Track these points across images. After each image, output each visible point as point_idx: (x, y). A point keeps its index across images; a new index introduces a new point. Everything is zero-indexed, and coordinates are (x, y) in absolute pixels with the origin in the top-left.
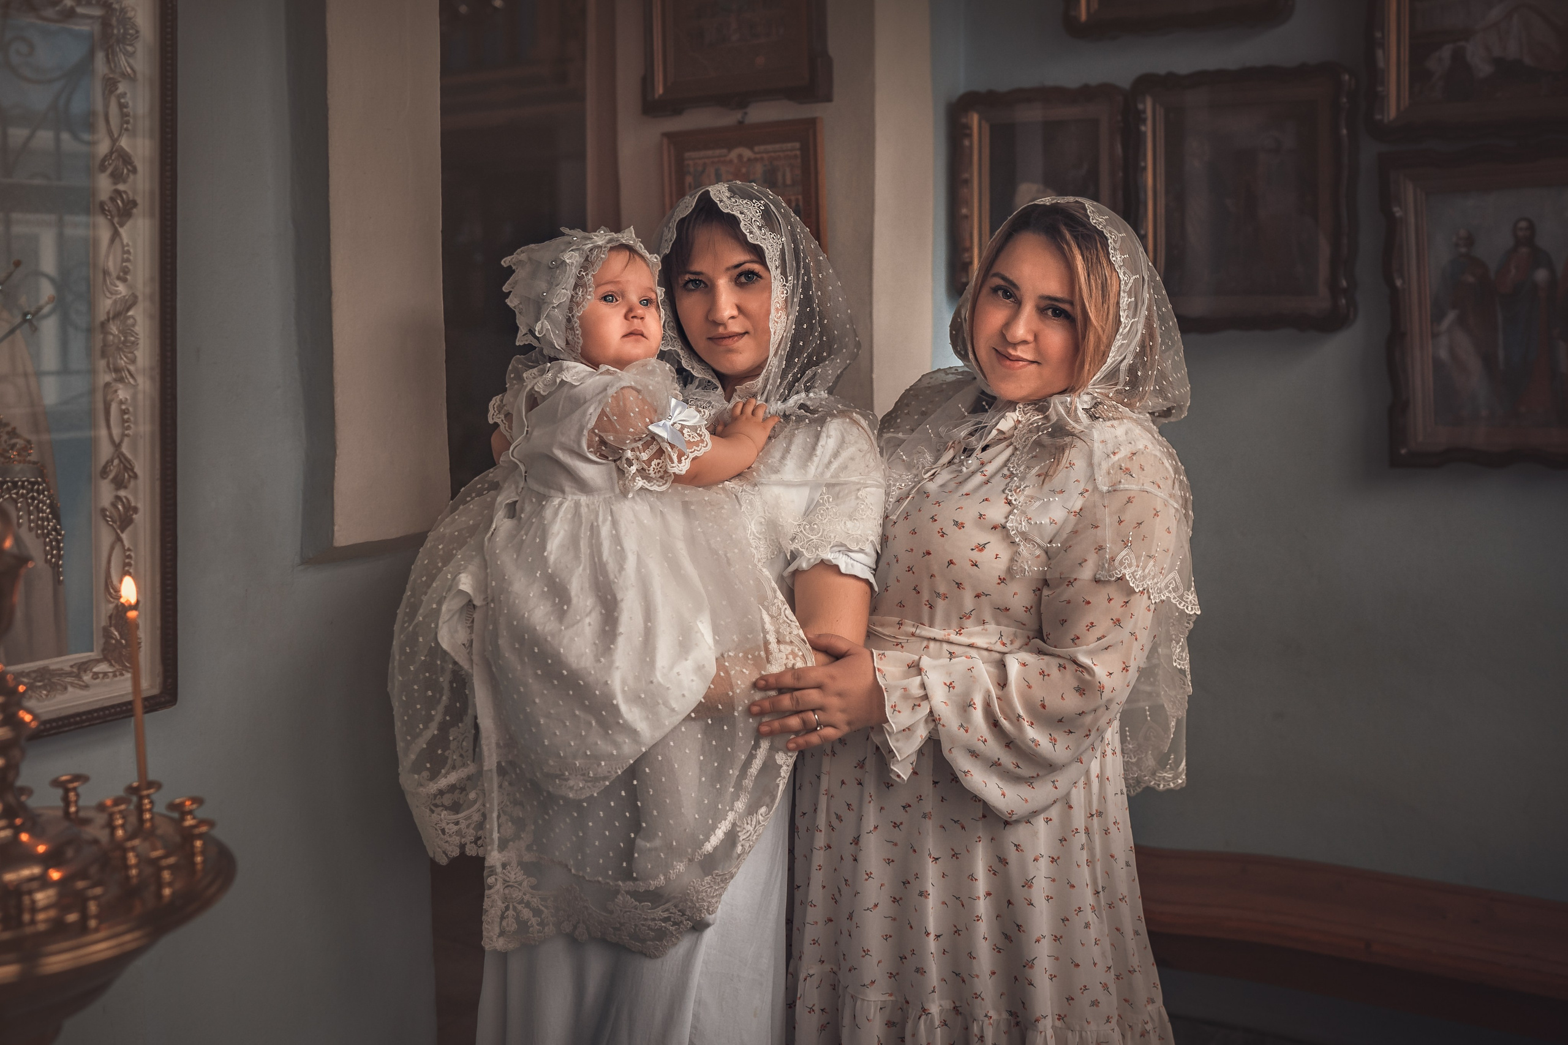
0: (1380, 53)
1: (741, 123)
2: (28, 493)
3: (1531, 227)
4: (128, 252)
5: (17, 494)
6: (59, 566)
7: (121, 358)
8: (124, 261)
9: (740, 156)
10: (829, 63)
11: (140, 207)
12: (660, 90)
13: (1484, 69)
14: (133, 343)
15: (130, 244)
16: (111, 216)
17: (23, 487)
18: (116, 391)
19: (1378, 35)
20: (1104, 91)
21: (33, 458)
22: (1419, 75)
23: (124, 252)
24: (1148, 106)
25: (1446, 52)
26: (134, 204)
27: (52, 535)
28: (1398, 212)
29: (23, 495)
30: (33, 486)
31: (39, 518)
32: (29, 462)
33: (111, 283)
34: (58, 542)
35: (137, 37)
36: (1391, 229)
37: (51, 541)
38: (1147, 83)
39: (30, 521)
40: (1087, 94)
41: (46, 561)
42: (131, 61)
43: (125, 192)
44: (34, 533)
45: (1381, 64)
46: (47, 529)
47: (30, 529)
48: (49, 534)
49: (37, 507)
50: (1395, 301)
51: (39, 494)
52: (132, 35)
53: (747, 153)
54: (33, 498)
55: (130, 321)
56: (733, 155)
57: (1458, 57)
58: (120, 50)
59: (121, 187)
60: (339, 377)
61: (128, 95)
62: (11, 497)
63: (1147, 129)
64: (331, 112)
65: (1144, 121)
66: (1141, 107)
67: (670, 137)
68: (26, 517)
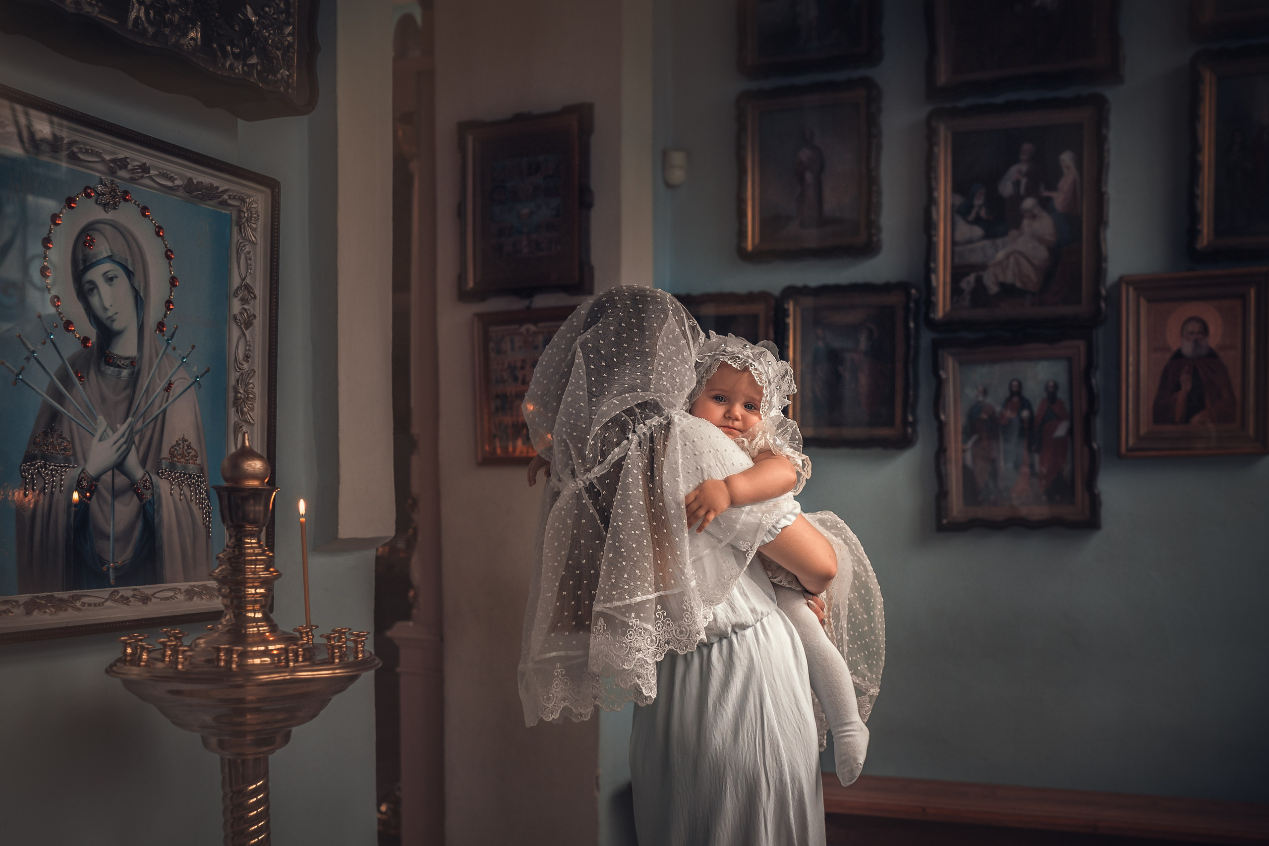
0: (933, 277)
1: (528, 308)
2: (196, 482)
3: (1020, 385)
4: (250, 345)
5: (191, 481)
6: (209, 527)
7: (245, 407)
8: (246, 350)
9: (528, 330)
10: (591, 270)
11: (257, 319)
12: (471, 284)
13: (994, 289)
14: (252, 398)
15: (251, 340)
16: (241, 323)
17: (194, 478)
18: (241, 427)
19: (932, 265)
20: (763, 296)
21: (198, 462)
22: (956, 291)
23: (246, 345)
24: (791, 306)
25: (972, 278)
26: (255, 317)
27: (206, 508)
28: (943, 374)
29: (193, 483)
30: (198, 479)
31: (200, 498)
32: (196, 464)
33: (240, 363)
34: (209, 514)
35: (258, 219)
36: (940, 384)
37: (206, 512)
38: (791, 292)
39: (196, 499)
40: (751, 298)
41: (204, 524)
42: (254, 233)
43: (249, 309)
44: (198, 505)
45: (934, 283)
46: (204, 504)
47: (196, 504)
48: (205, 508)
49: (200, 491)
50: (941, 427)
51: (201, 483)
52: (255, 218)
53: (533, 328)
54: (198, 485)
55: (251, 386)
56: (523, 329)
57: (979, 280)
58: (248, 226)
59: (246, 307)
60: (341, 436)
61: (251, 253)
62: (188, 483)
63: (790, 321)
64: (339, 274)
65: (788, 316)
66: (786, 306)
67: (480, 316)
68: (194, 496)
